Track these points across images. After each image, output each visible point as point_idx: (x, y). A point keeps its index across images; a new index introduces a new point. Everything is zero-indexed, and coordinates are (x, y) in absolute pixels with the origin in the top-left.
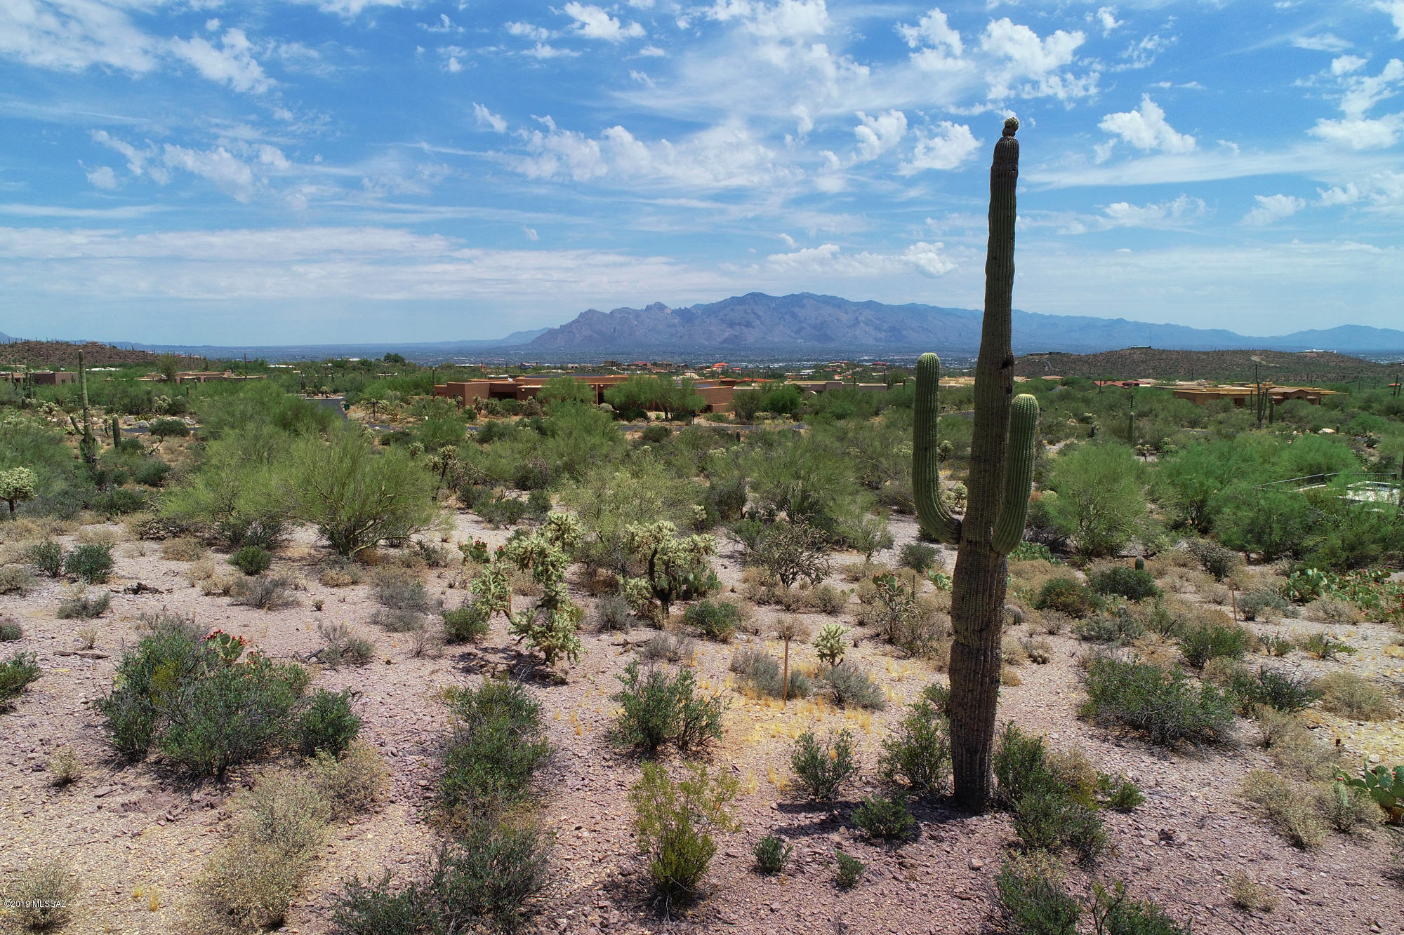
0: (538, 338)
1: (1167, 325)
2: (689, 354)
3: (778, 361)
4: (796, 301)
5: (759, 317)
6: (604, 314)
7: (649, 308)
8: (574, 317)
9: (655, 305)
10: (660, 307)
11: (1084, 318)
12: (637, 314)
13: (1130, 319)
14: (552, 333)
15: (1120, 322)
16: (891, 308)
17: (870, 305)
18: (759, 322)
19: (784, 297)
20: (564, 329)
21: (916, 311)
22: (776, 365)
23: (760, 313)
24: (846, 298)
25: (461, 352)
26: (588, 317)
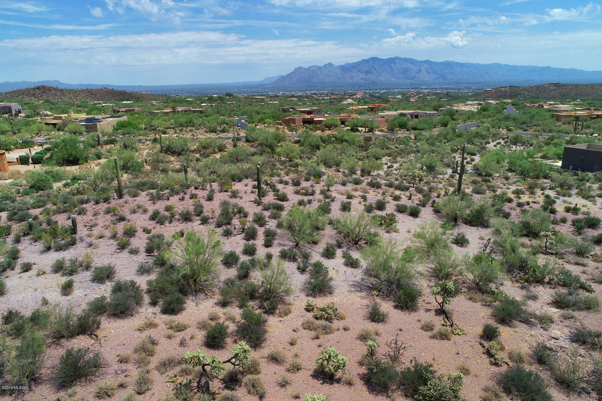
0: (277, 80)
1: (572, 69)
2: (343, 86)
3: (383, 89)
4: (392, 61)
5: (375, 69)
6: (305, 69)
7: (325, 65)
8: (292, 70)
9: (328, 64)
10: (330, 65)
11: (530, 66)
12: (319, 68)
13: (552, 66)
14: (283, 78)
15: (548, 67)
16: (437, 63)
17: (427, 62)
18: (375, 71)
19: (387, 59)
20: (289, 76)
21: (448, 64)
22: (383, 91)
23: (376, 67)
24: (416, 59)
25: (244, 87)
26: (298, 70)
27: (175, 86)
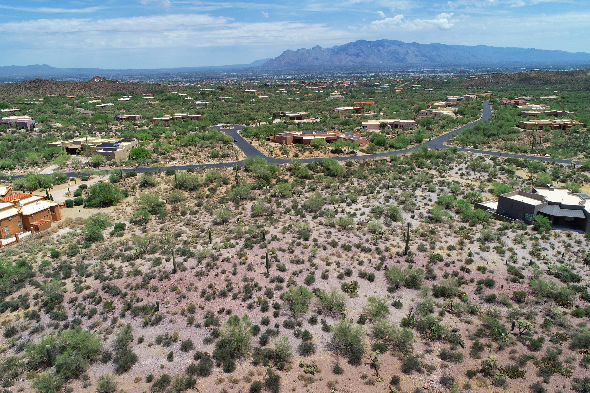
0: (266, 63)
1: (556, 51)
2: (331, 70)
3: (371, 72)
4: (380, 43)
5: (363, 51)
6: (294, 52)
7: (314, 48)
9: (316, 47)
10: (319, 47)
11: (515, 48)
12: (308, 51)
13: (537, 48)
14: (272, 61)
15: (533, 49)
16: (423, 45)
17: (414, 44)
18: (362, 54)
19: (375, 42)
20: (278, 59)
21: (436, 47)
22: (370, 75)
23: (364, 49)
24: (403, 41)
25: (233, 71)
26: (286, 53)
27: (164, 69)
